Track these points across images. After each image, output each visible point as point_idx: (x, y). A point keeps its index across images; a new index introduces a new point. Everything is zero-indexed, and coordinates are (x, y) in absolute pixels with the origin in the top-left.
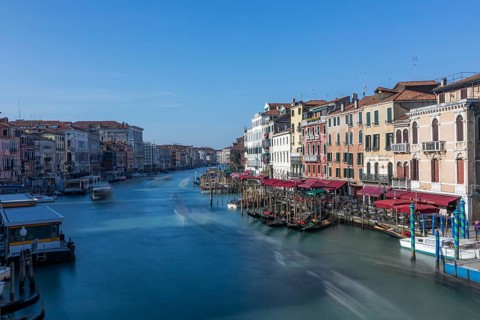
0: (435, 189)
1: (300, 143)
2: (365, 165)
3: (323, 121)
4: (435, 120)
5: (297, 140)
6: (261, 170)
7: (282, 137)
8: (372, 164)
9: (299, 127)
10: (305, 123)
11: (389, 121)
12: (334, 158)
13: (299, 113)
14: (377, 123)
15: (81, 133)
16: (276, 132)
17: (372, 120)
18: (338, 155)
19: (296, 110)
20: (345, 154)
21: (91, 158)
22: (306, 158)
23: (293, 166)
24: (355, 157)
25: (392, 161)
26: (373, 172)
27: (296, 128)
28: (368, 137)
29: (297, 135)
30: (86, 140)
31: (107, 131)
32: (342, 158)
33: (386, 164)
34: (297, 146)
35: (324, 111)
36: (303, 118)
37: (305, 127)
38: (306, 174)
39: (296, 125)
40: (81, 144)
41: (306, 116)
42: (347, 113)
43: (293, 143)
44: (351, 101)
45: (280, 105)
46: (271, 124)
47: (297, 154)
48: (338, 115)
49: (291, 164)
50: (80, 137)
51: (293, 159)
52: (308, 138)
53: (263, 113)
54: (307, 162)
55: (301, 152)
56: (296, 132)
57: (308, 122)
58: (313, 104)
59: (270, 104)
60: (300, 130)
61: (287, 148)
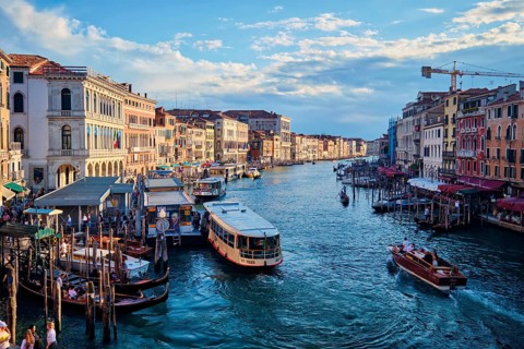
1: (454, 136)
3: (482, 112)
5: (450, 133)
6: (410, 164)
7: (434, 129)
9: (453, 119)
10: (460, 115)
12: (493, 154)
13: (455, 103)
15: (230, 122)
16: (428, 124)
18: (499, 151)
19: (451, 100)
21: (239, 147)
22: (460, 154)
23: (445, 161)
24: (518, 155)
27: (450, 121)
29: (450, 127)
30: (234, 128)
31: (255, 120)
32: (502, 155)
35: (483, 102)
36: (458, 109)
37: (460, 119)
38: (460, 171)
39: (450, 117)
40: (230, 132)
41: (462, 106)
42: (510, 104)
43: (446, 136)
44: (518, 89)
45: (434, 94)
46: (423, 115)
47: (450, 149)
48: (500, 106)
49: (444, 160)
50: (229, 125)
51: (445, 154)
52: (463, 131)
53: (415, 104)
54: (461, 158)
55: (454, 145)
56: (450, 124)
57: (464, 113)
58: (471, 92)
59: (424, 94)
60: (454, 122)
61: (439, 141)
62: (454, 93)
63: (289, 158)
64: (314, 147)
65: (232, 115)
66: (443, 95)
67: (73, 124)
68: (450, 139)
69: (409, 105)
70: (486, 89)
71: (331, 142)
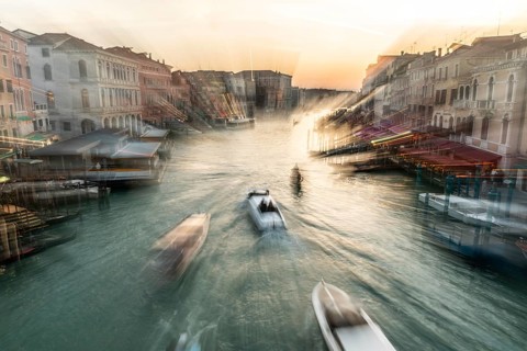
0: (484, 146)
2: (433, 117)
4: (492, 78)
8: (439, 117)
11: (456, 77)
12: (412, 109)
14: (446, 78)
17: (443, 76)
18: (415, 106)
20: (420, 106)
22: (392, 108)
24: (427, 110)
25: (453, 116)
26: (438, 124)
28: (438, 92)
30: (243, 85)
32: (417, 109)
33: (448, 118)
34: (389, 96)
40: (239, 88)
44: (436, 55)
49: (384, 112)
51: (384, 107)
53: (375, 65)
67: (89, 88)
69: (370, 66)
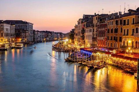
1: (96, 32)
2: (123, 42)
3: (106, 23)
5: (95, 30)
7: (89, 29)
9: (96, 25)
10: (99, 24)
11: (133, 24)
12: (110, 38)
13: (97, 19)
14: (128, 24)
15: (7, 25)
16: (87, 27)
17: (126, 23)
18: (112, 37)
19: (95, 18)
20: (114, 37)
21: (11, 36)
22: (98, 38)
24: (119, 39)
25: (134, 40)
26: (126, 45)
27: (95, 26)
29: (95, 28)
30: (9, 28)
31: (18, 24)
32: (113, 38)
33: (131, 42)
35: (107, 19)
36: (98, 22)
37: (98, 25)
38: (99, 45)
39: (95, 24)
40: (7, 29)
41: (99, 20)
42: (116, 20)
43: (93, 31)
44: (118, 15)
45: (89, 16)
46: (85, 23)
47: (95, 36)
48: (113, 20)
49: (93, 40)
50: (7, 27)
51: (93, 38)
52: (100, 30)
53: (82, 19)
54: (99, 40)
55: (97, 35)
56: (95, 27)
57: (100, 23)
58: (102, 15)
59: (85, 15)
60: (96, 27)
61: (91, 33)
62: (96, 15)
63: (32, 40)
64: (43, 36)
65: (7, 22)
66: (92, 16)
68: (95, 33)
69: (80, 20)
70: (107, 14)
71: (50, 34)
